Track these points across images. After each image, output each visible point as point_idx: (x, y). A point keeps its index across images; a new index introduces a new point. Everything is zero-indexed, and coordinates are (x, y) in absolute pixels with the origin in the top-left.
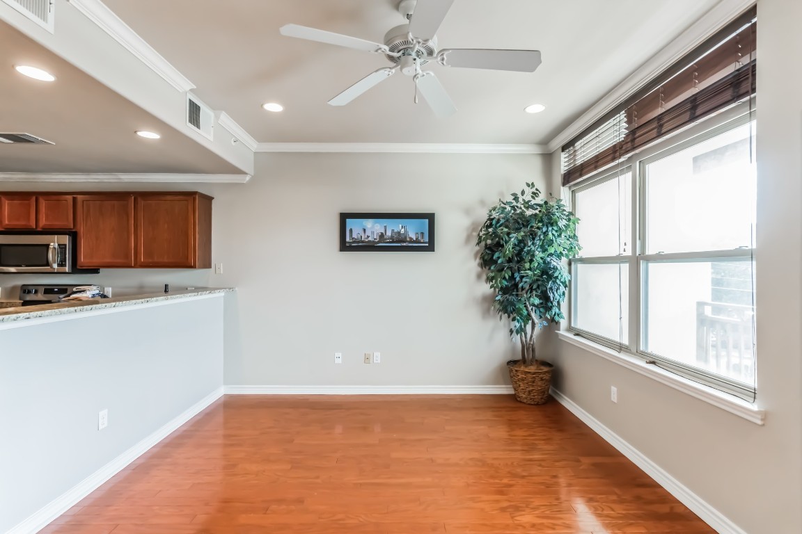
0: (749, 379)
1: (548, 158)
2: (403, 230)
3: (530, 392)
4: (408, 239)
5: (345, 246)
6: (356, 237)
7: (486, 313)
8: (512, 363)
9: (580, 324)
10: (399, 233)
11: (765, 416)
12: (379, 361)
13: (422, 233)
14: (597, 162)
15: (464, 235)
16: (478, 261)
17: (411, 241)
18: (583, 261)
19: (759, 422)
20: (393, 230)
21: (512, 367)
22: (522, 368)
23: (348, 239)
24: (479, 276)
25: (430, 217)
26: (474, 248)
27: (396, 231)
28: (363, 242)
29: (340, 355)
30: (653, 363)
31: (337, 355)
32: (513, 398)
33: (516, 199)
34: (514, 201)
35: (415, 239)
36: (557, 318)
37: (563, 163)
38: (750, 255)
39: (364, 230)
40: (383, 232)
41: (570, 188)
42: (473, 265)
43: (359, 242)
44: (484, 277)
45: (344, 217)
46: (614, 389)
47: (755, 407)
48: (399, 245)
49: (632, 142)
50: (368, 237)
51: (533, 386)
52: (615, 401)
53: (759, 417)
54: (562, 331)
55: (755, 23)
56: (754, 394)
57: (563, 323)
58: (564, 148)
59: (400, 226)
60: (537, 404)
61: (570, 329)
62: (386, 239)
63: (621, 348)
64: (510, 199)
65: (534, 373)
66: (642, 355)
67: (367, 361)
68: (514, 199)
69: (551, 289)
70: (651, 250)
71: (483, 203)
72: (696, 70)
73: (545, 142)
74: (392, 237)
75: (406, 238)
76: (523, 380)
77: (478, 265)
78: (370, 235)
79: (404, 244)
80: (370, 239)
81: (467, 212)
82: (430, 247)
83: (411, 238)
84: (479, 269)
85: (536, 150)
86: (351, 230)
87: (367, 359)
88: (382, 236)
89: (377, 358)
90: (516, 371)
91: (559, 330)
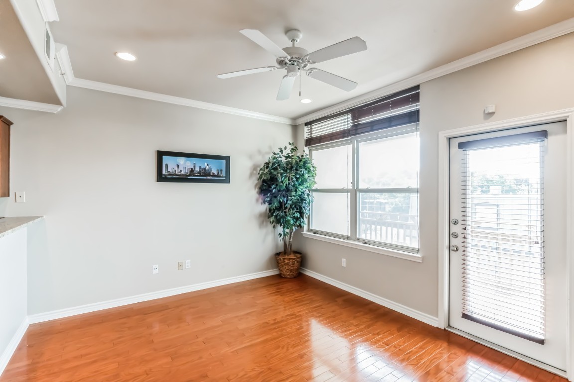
0: (415, 245)
1: (295, 128)
2: (208, 167)
3: (291, 271)
4: (212, 174)
5: (161, 177)
6: (171, 171)
7: (261, 225)
8: (278, 254)
9: (314, 227)
10: (205, 169)
11: (423, 258)
12: (190, 267)
13: (222, 170)
14: (332, 136)
15: (248, 172)
16: (257, 190)
17: (214, 175)
18: (317, 190)
19: (421, 261)
20: (200, 167)
21: (278, 257)
22: (286, 257)
23: (164, 172)
24: (257, 200)
25: (227, 159)
26: (254, 181)
27: (202, 167)
28: (176, 175)
29: (157, 266)
30: (365, 243)
31: (154, 267)
32: (279, 276)
33: (281, 151)
34: (280, 153)
35: (216, 174)
36: (302, 224)
37: (306, 133)
38: (416, 191)
39: (178, 166)
40: (193, 168)
41: (309, 148)
42: (254, 193)
43: (173, 175)
44: (261, 201)
45: (161, 154)
46: (344, 260)
47: (418, 255)
48: (205, 178)
49: (355, 130)
50: (181, 171)
51: (293, 266)
52: (345, 266)
53: (421, 259)
54: (305, 231)
55: (419, 92)
56: (418, 251)
57: (305, 227)
58: (306, 124)
59: (206, 164)
60: (295, 277)
61: (309, 230)
62: (195, 173)
63: (348, 238)
64: (277, 151)
65: (294, 259)
66: (359, 240)
67: (179, 268)
68: (280, 152)
69: (304, 207)
70: (362, 186)
71: (259, 152)
72: (391, 104)
73: (294, 119)
74: (199, 172)
75: (210, 173)
76: (287, 264)
77: (257, 192)
78: (182, 169)
79: (209, 178)
80: (182, 173)
81: (251, 157)
82: (227, 180)
83: (214, 173)
84: (257, 196)
85: (289, 122)
86: (167, 166)
87: (180, 266)
88: (192, 171)
89: (188, 264)
90: (284, 259)
91: (303, 231)
